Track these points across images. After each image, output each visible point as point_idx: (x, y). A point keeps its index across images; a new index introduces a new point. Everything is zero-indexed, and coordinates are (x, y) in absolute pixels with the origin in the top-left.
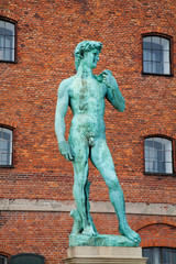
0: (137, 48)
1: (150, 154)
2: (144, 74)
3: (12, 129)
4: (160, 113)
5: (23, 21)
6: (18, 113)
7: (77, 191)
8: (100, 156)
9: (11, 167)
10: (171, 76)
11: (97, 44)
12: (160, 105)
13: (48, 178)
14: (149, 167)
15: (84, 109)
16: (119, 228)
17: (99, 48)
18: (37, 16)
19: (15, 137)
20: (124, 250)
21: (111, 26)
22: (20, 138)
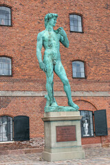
0: (67, 20)
1: (75, 69)
2: (71, 32)
3: (11, 58)
4: (78, 50)
5: (14, 6)
6: (13, 50)
7: (48, 86)
8: (59, 69)
9: (12, 76)
10: (83, 33)
11: (56, 15)
12: (78, 46)
13: (29, 81)
14: (75, 75)
15: (50, 46)
16: (68, 103)
17: (56, 17)
18: (21, 4)
19: (12, 62)
20: (72, 113)
21: (55, 9)
22: (15, 62)
